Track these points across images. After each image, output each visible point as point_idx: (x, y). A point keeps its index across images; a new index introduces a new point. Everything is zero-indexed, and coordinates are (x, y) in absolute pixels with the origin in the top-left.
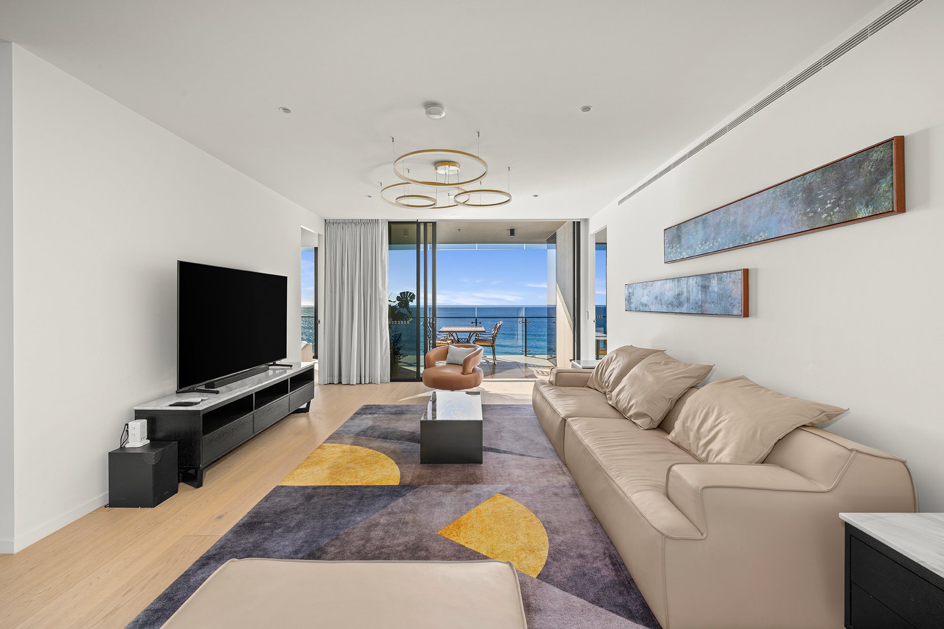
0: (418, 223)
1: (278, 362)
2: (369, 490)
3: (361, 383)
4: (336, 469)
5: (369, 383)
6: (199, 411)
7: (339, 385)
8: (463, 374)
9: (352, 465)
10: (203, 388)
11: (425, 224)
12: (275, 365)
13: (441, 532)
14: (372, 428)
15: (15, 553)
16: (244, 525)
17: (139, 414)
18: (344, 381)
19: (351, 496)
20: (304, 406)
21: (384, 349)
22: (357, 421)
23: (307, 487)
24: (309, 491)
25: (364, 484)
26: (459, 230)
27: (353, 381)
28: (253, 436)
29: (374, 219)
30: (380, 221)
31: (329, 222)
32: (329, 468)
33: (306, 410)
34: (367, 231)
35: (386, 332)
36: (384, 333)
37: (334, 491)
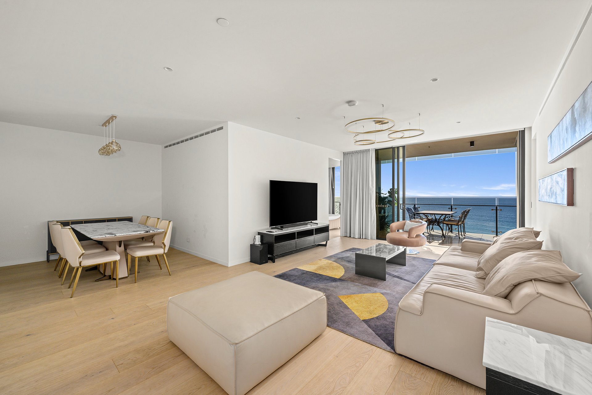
0: (393, 148)
1: (313, 222)
2: (325, 277)
3: (360, 238)
4: (321, 268)
5: (365, 239)
6: (273, 235)
7: (350, 238)
8: (408, 238)
9: (326, 268)
10: (280, 228)
11: (398, 148)
12: (311, 223)
13: (339, 296)
14: (348, 257)
15: (229, 266)
16: (279, 275)
17: (259, 233)
18: (352, 236)
19: (317, 277)
20: (324, 243)
21: (373, 220)
22: (344, 253)
23: (305, 271)
24: (304, 272)
25: (325, 275)
26: (429, 147)
27: (356, 236)
28: (296, 249)
29: (367, 149)
30: (371, 150)
31: (345, 154)
32: (317, 267)
33: (325, 245)
34: (364, 156)
35: (374, 212)
36: (373, 212)
37: (313, 274)
